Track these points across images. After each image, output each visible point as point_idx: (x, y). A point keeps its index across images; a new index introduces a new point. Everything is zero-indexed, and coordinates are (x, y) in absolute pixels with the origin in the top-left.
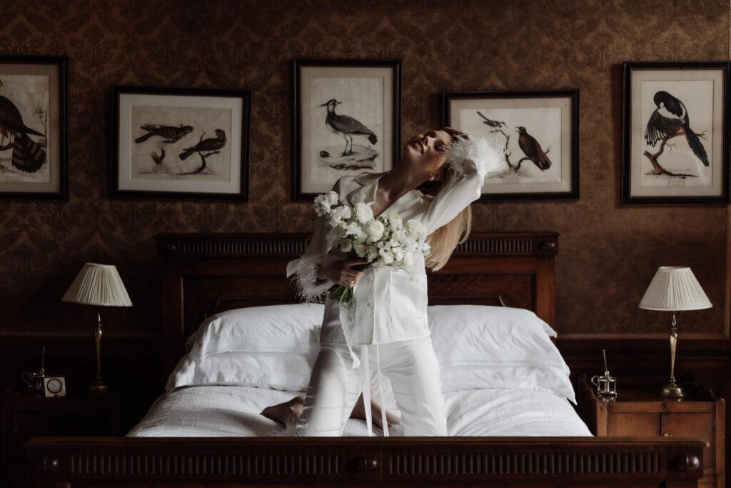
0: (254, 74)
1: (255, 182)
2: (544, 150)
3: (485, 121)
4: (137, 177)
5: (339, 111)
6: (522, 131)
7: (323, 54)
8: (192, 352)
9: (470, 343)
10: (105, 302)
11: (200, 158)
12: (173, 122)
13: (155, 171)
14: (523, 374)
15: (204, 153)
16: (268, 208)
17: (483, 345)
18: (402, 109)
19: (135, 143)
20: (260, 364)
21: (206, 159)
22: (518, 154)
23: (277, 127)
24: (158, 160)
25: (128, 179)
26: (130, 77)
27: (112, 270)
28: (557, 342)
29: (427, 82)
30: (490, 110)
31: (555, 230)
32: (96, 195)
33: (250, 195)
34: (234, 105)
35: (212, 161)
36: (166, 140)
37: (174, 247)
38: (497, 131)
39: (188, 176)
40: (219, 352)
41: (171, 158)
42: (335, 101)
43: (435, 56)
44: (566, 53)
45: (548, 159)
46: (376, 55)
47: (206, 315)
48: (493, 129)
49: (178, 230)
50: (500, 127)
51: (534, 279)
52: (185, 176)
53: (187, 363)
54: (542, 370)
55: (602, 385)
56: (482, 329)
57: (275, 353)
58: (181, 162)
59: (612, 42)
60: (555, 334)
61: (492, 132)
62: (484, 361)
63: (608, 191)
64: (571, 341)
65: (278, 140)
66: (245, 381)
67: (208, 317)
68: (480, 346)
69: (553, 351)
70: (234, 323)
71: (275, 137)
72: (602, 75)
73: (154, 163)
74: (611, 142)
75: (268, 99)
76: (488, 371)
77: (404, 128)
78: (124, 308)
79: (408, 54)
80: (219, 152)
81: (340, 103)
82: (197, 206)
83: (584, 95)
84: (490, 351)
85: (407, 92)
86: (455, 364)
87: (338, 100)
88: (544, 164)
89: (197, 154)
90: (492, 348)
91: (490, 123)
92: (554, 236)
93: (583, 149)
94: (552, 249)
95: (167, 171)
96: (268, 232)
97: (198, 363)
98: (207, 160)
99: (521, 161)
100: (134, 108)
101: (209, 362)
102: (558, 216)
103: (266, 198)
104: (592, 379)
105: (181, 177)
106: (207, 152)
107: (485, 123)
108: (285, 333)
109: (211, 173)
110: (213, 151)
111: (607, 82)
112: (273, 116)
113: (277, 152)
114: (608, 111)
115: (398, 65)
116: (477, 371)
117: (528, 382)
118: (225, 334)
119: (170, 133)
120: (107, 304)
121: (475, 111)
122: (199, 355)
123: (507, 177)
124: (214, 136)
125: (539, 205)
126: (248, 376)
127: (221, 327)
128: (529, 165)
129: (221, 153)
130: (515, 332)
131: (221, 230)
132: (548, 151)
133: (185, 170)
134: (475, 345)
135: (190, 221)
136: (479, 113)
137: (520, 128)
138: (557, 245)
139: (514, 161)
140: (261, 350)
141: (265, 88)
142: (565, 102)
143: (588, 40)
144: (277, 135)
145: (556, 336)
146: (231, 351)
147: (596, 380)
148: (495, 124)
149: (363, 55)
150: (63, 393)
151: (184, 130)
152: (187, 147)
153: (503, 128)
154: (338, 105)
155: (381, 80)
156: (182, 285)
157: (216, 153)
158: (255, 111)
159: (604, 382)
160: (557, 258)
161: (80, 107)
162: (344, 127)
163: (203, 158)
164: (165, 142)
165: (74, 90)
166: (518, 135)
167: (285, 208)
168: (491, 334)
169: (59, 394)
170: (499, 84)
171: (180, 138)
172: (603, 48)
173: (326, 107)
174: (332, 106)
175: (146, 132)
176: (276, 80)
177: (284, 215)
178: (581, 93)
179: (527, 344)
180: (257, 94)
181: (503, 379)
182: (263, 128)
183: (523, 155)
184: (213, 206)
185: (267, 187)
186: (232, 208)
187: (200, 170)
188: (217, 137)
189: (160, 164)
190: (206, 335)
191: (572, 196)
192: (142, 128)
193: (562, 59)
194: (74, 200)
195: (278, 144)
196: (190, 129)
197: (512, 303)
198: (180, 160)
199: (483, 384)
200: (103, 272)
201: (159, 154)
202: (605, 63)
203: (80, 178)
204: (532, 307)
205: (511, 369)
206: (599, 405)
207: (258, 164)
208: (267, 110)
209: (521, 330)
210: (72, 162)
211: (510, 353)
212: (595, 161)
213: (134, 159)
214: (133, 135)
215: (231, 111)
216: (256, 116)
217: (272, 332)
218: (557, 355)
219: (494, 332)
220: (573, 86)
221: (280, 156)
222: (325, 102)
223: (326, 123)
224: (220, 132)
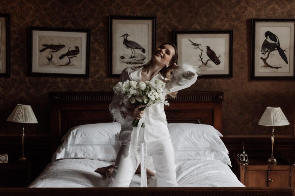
0: (92, 22)
1: (92, 69)
2: (218, 56)
3: (192, 43)
4: (40, 67)
5: (129, 39)
6: (208, 48)
7: (122, 14)
8: (63, 144)
9: (185, 140)
10: (25, 122)
11: (68, 59)
12: (56, 43)
13: (48, 64)
14: (209, 153)
15: (70, 56)
16: (98, 81)
17: (191, 141)
18: (156, 38)
19: (39, 52)
20: (94, 149)
21: (71, 59)
22: (206, 58)
23: (102, 46)
24: (50, 60)
25: (36, 68)
26: (37, 23)
27: (29, 107)
28: (223, 139)
29: (167, 26)
30: (194, 39)
31: (222, 91)
32: (22, 75)
33: (90, 75)
34: (83, 36)
35: (73, 60)
36: (53, 50)
37: (56, 98)
38: (197, 48)
39: (63, 66)
40: (75, 144)
41: (55, 59)
42: (127, 34)
43: (171, 15)
44: (227, 15)
45: (219, 60)
46: (145, 14)
47: (70, 127)
48: (196, 47)
49: (58, 90)
51: (213, 112)
52: (61, 67)
53: (61, 149)
54: (217, 152)
55: (242, 158)
56: (191, 134)
57: (100, 144)
58: (60, 61)
59: (247, 10)
60: (222, 136)
61: (195, 48)
62: (192, 148)
63: (244, 74)
64: (229, 138)
65: (102, 51)
66: (87, 156)
67: (71, 128)
68: (190, 142)
69: (221, 143)
70: (82, 131)
71: (101, 50)
72: (242, 24)
73: (48, 61)
74: (246, 53)
75: (98, 33)
76: (193, 152)
78: (34, 124)
79: (159, 14)
80: (76, 56)
81: (130, 35)
82: (67, 80)
83: (235, 33)
84: (195, 144)
85: (158, 31)
86: (179, 149)
87: (128, 34)
88: (218, 62)
89: (66, 57)
90: (195, 142)
91: (194, 44)
92: (222, 94)
93: (235, 56)
94: (221, 99)
95: (54, 64)
96: (98, 91)
97: (66, 148)
99: (208, 61)
100: (39, 36)
101: (71, 148)
102: (223, 84)
103: (97, 76)
104: (238, 155)
105: (60, 67)
106: (71, 56)
107: (192, 44)
108: (105, 136)
109: (73, 65)
110: (74, 56)
111: (245, 27)
112: (100, 41)
113: (102, 56)
114: (245, 40)
115: (155, 19)
116: (188, 152)
117: (211, 157)
118: (78, 136)
119: (55, 48)
120: (27, 122)
122: (66, 145)
123: (202, 67)
124: (74, 49)
125: (215, 80)
126: (88, 155)
127: (76, 133)
128: (211, 63)
129: (77, 57)
130: (205, 135)
131: (77, 90)
132: (219, 57)
133: (61, 64)
134: (188, 141)
135: (64, 86)
136: (189, 40)
137: (207, 47)
138: (223, 97)
139: (205, 61)
140: (93, 143)
141: (97, 29)
142: (227, 36)
143: (237, 9)
144: (102, 49)
145: (222, 137)
146: (81, 143)
147: (239, 155)
148: (197, 45)
149: (139, 14)
150: (7, 162)
151: (61, 46)
152: (62, 53)
153: (200, 47)
154: (129, 36)
155: (147, 25)
156: (60, 115)
157: (75, 56)
158: (92, 38)
159: (243, 156)
160: (223, 103)
161: (15, 36)
162: (131, 46)
163: (69, 59)
164: (53, 52)
165: (12, 29)
166: (206, 50)
167: (105, 81)
168: (194, 136)
169: (5, 162)
170: (198, 28)
171: (59, 50)
172: (243, 12)
173: (123, 37)
174: (126, 36)
175: (45, 47)
176: (101, 25)
177: (105, 84)
179: (209, 140)
180: (93, 31)
181: (200, 156)
182: (96, 46)
183: (209, 58)
184: (74, 80)
185: (97, 72)
186: (82, 80)
187: (68, 64)
188: (75, 50)
189: (50, 61)
190: (70, 137)
191: (229, 76)
192: (42, 45)
193: (225, 17)
194: (12, 76)
195: (102, 53)
196: (64, 46)
197: (203, 122)
198: (59, 59)
199: (191, 158)
200: (25, 108)
201: (50, 57)
202: (244, 19)
203: (15, 67)
204: (212, 124)
205: (203, 151)
206: (241, 167)
207: (94, 61)
208: (98, 38)
209: (207, 134)
210: (12, 60)
211: (203, 144)
212: (239, 61)
213: (39, 59)
214: (38, 49)
215: (82, 38)
216: (93, 40)
217: (99, 135)
218: (223, 145)
219: (196, 135)
220: (230, 29)
221: (103, 58)
222: (123, 35)
223: (123, 44)
224: (77, 48)
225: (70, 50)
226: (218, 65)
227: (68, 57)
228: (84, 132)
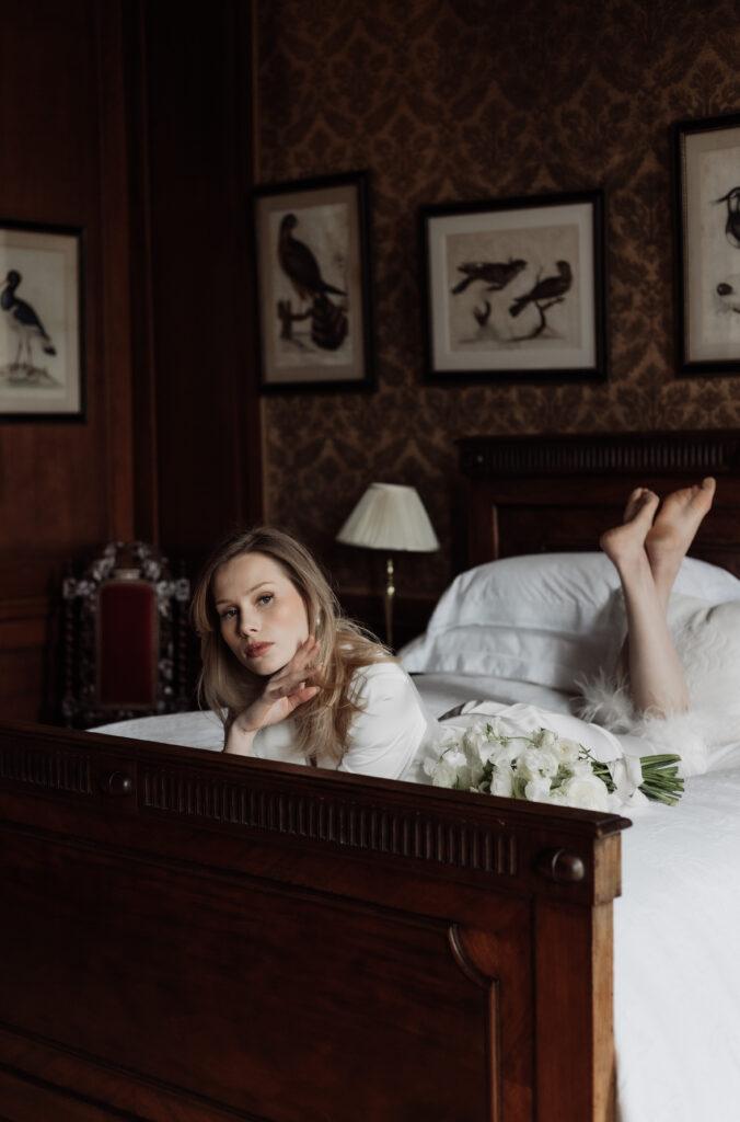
0: (617, 159)
1: (620, 346)
4: (456, 350)
7: (722, 107)
11: (536, 312)
13: (479, 337)
15: (543, 302)
16: (640, 391)
21: (545, 312)
23: (652, 249)
24: (482, 319)
25: (449, 354)
26: (448, 191)
32: (409, 380)
33: (612, 369)
34: (579, 217)
35: (556, 316)
36: (491, 285)
37: (480, 459)
39: (523, 343)
40: (462, 624)
41: (499, 317)
49: (512, 431)
52: (518, 343)
58: (513, 321)
65: (652, 270)
70: (490, 578)
71: (648, 266)
73: (477, 326)
75: (638, 200)
82: (538, 392)
95: (495, 336)
98: (547, 314)
100: (449, 238)
103: (636, 373)
105: (513, 344)
109: (554, 336)
110: (555, 299)
112: (645, 229)
113: (652, 292)
118: (473, 596)
119: (495, 275)
129: (565, 302)
131: (570, 430)
133: (518, 334)
135: (530, 416)
141: (633, 182)
144: (651, 262)
146: (480, 623)
151: (514, 267)
157: (560, 301)
161: (387, 246)
163: (542, 310)
164: (490, 290)
165: (381, 220)
167: (665, 389)
171: (509, 281)
173: (724, 204)
174: (735, 199)
176: (649, 164)
177: (664, 402)
180: (621, 193)
182: (630, 251)
184: (560, 392)
185: (636, 355)
186: (587, 393)
187: (539, 331)
188: (559, 274)
189: (485, 326)
192: (460, 269)
194: (385, 388)
195: (652, 277)
196: (522, 264)
198: (509, 317)
201: (483, 309)
203: (390, 356)
207: (625, 315)
208: (635, 218)
210: (382, 331)
213: (451, 321)
214: (448, 282)
215: (576, 228)
216: (619, 230)
221: (657, 298)
222: (725, 194)
223: (727, 231)
224: (563, 266)
225: (543, 277)
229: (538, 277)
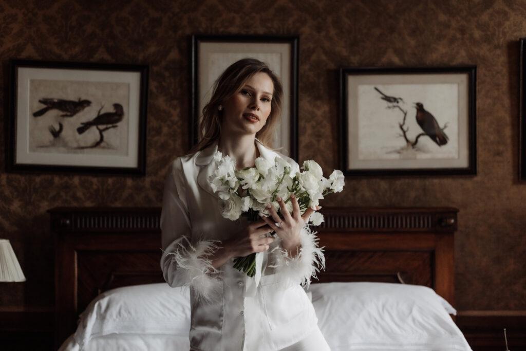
0: (153, 49)
1: (152, 156)
3: (383, 96)
4: (34, 151)
6: (420, 107)
7: (221, 30)
8: (76, 334)
9: (368, 324)
11: (97, 132)
12: (72, 96)
13: (53, 145)
15: (101, 127)
17: (382, 327)
18: (300, 84)
19: (33, 117)
20: (148, 346)
21: (103, 133)
22: (414, 130)
23: (175, 102)
24: (56, 134)
25: (25, 154)
26: (29, 52)
27: (5, 245)
28: (457, 319)
29: (324, 57)
30: (387, 86)
31: (454, 206)
33: (148, 169)
34: (132, 79)
35: (111, 135)
36: (64, 113)
37: (68, 222)
38: (394, 107)
39: (86, 150)
40: (104, 334)
41: (69, 132)
43: (333, 32)
44: (462, 31)
45: (445, 135)
46: (274, 31)
48: (390, 104)
49: (75, 204)
50: (398, 102)
51: (432, 255)
52: (82, 150)
53: (70, 345)
56: (381, 310)
57: (163, 335)
58: (80, 137)
59: (508, 19)
60: (454, 312)
61: (389, 107)
62: (384, 344)
63: (505, 167)
64: (469, 317)
65: (176, 114)
68: (380, 330)
69: (456, 334)
70: (121, 303)
71: (173, 112)
72: (498, 52)
73: (51, 137)
74: (508, 119)
75: (167, 74)
77: (301, 104)
78: (14, 284)
79: (306, 30)
80: (116, 126)
82: (95, 180)
83: (481, 72)
84: (390, 334)
85: (305, 68)
88: (441, 140)
89: (94, 128)
91: (387, 99)
92: (454, 212)
93: (481, 125)
94: (451, 225)
95: (65, 145)
97: (82, 345)
98: (105, 134)
99: (418, 137)
100: (32, 81)
101: (94, 344)
102: (455, 191)
105: (79, 151)
107: (383, 98)
108: (176, 315)
109: (109, 147)
110: (111, 126)
111: (503, 59)
112: (171, 91)
113: (175, 127)
114: (505, 88)
115: (296, 42)
118: (111, 316)
119: (68, 107)
121: (372, 87)
122: (82, 337)
123: (405, 152)
125: (436, 181)
127: (108, 307)
128: (426, 141)
129: (119, 128)
130: (415, 313)
131: (118, 204)
132: (445, 127)
133: (83, 145)
134: (374, 327)
135: (88, 195)
136: (376, 89)
137: (418, 104)
138: (456, 221)
139: (412, 136)
140: (148, 331)
141: (163, 63)
142: (463, 78)
143: (485, 17)
144: (175, 110)
146: (117, 332)
148: (392, 100)
149: (261, 31)
151: (82, 104)
153: (400, 104)
155: (279, 55)
156: (76, 261)
157: (114, 127)
158: (153, 85)
160: (456, 234)
163: (101, 132)
164: (63, 116)
168: (389, 313)
170: (396, 60)
171: (77, 111)
172: (500, 25)
175: (44, 106)
176: (174, 55)
178: (478, 70)
179: (427, 325)
180: (155, 69)
182: (161, 102)
183: (420, 131)
184: (110, 181)
186: (129, 182)
187: (97, 144)
188: (114, 111)
189: (57, 138)
190: (91, 316)
191: (470, 171)
192: (40, 101)
193: (459, 36)
195: (175, 118)
196: (88, 103)
197: (410, 281)
198: (77, 134)
201: (57, 128)
202: (502, 40)
204: (431, 283)
207: (156, 138)
208: (165, 84)
209: (421, 311)
211: (411, 336)
212: (492, 137)
213: (31, 133)
214: (31, 108)
215: (129, 85)
216: (155, 90)
217: (162, 312)
218: (461, 338)
219: (394, 314)
220: (470, 63)
221: (178, 130)
224: (118, 107)
225: (102, 112)
226: (444, 147)
227: (98, 128)
228: (125, 304)
229: (99, 112)
